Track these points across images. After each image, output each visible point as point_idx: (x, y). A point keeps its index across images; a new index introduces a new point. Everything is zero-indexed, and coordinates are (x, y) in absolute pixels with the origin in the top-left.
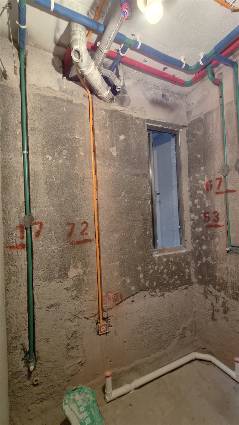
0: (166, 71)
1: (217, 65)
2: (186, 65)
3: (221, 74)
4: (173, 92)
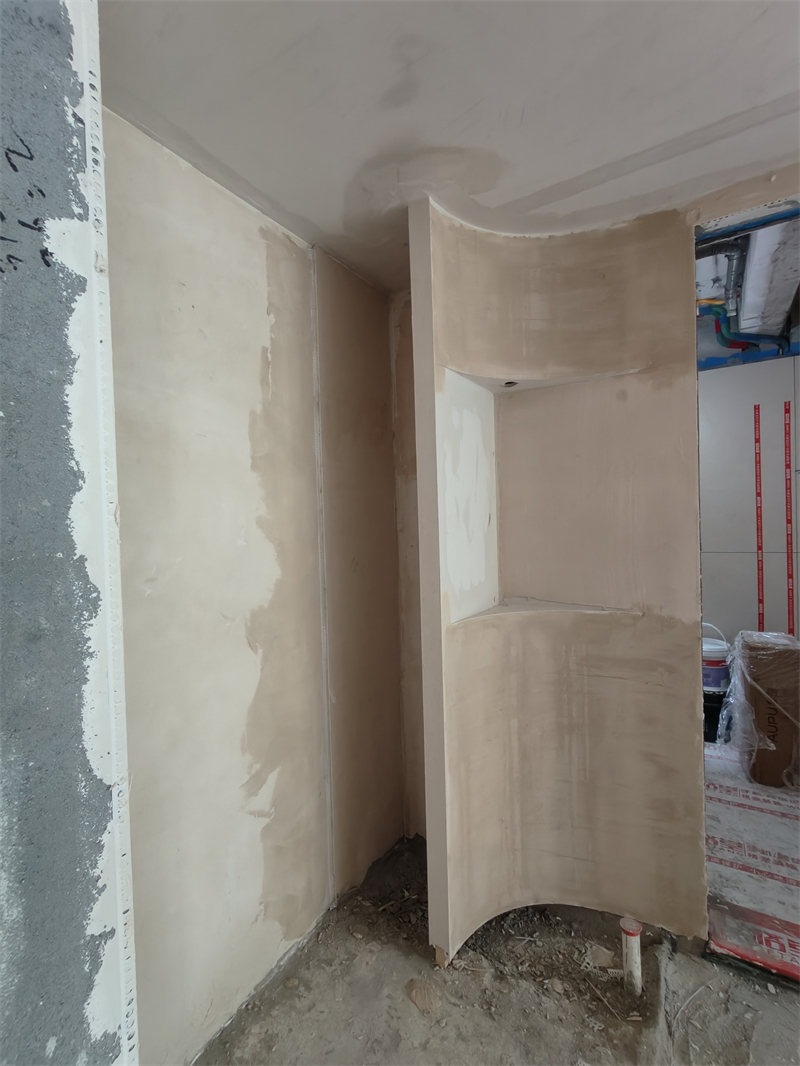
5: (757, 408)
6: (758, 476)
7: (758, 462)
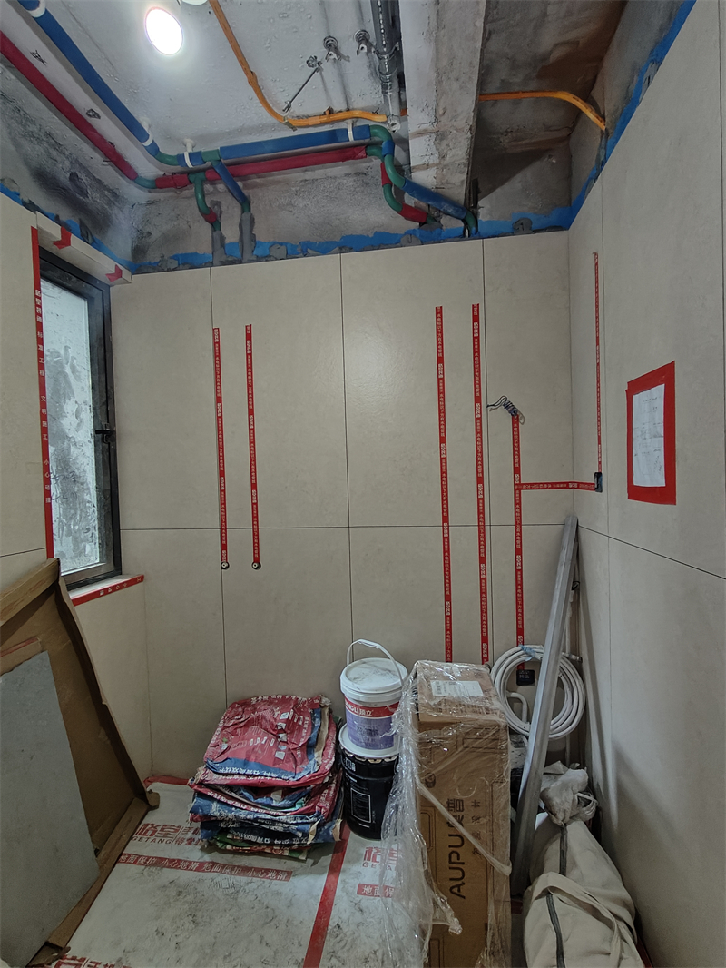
0: (93, 121)
1: (213, 182)
2: (154, 144)
3: (218, 204)
4: (99, 181)
5: (439, 312)
6: (442, 412)
7: (441, 393)
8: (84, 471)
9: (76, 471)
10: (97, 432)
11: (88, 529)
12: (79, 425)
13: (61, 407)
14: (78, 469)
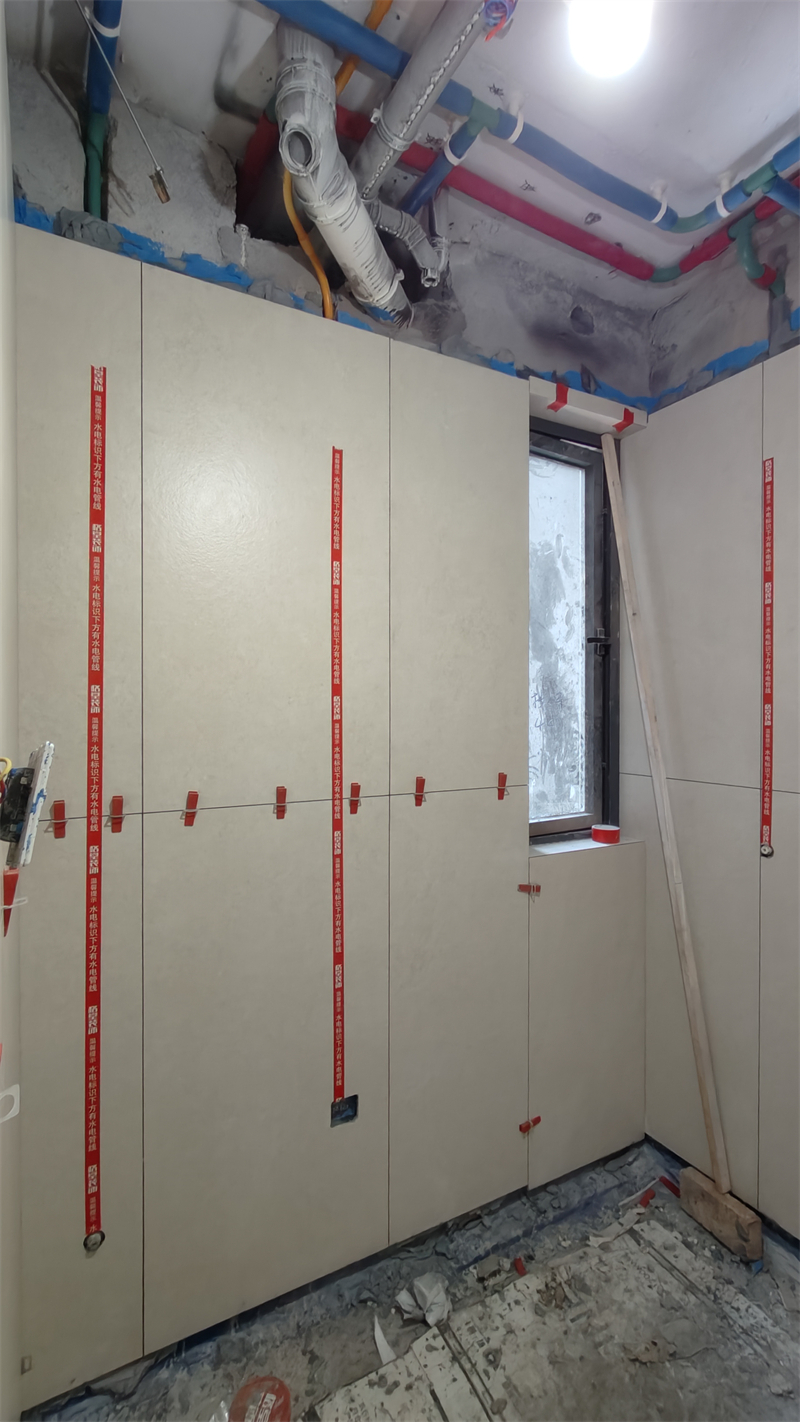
0: (594, 228)
1: (769, 220)
2: (669, 211)
3: (782, 251)
4: (608, 304)
8: (572, 692)
9: (563, 692)
10: (589, 640)
11: (574, 767)
12: (569, 633)
13: (551, 612)
14: (566, 690)
